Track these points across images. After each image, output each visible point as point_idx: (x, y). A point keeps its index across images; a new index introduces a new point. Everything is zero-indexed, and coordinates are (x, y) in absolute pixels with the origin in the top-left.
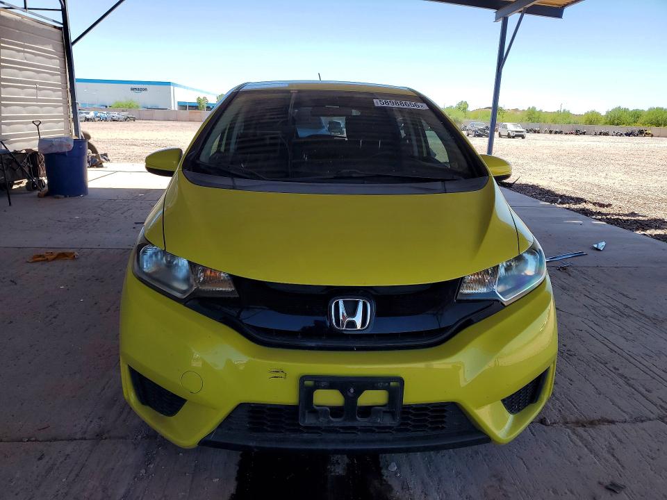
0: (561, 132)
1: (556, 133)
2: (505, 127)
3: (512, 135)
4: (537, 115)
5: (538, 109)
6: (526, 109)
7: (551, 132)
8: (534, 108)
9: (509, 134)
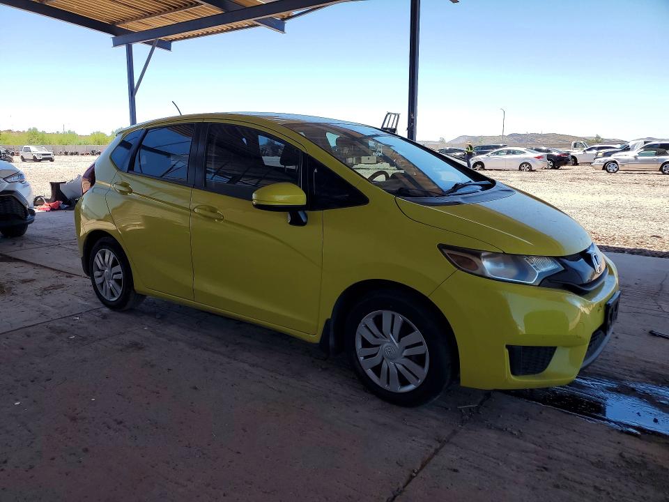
0: (77, 154)
1: (72, 154)
2: (28, 150)
3: (38, 158)
4: (40, 137)
5: (40, 130)
6: (26, 130)
7: (66, 154)
8: (35, 129)
9: (34, 157)
